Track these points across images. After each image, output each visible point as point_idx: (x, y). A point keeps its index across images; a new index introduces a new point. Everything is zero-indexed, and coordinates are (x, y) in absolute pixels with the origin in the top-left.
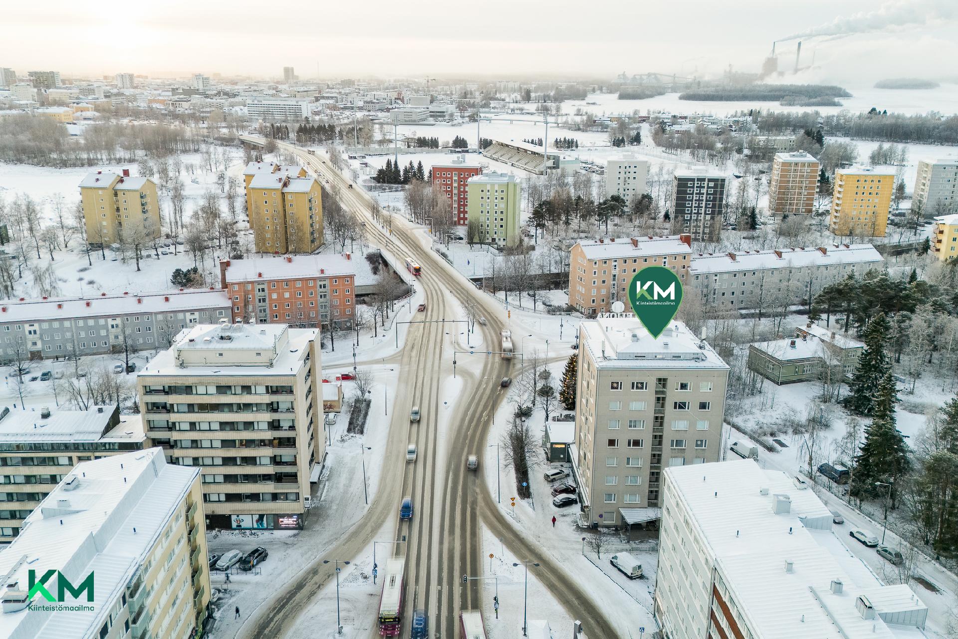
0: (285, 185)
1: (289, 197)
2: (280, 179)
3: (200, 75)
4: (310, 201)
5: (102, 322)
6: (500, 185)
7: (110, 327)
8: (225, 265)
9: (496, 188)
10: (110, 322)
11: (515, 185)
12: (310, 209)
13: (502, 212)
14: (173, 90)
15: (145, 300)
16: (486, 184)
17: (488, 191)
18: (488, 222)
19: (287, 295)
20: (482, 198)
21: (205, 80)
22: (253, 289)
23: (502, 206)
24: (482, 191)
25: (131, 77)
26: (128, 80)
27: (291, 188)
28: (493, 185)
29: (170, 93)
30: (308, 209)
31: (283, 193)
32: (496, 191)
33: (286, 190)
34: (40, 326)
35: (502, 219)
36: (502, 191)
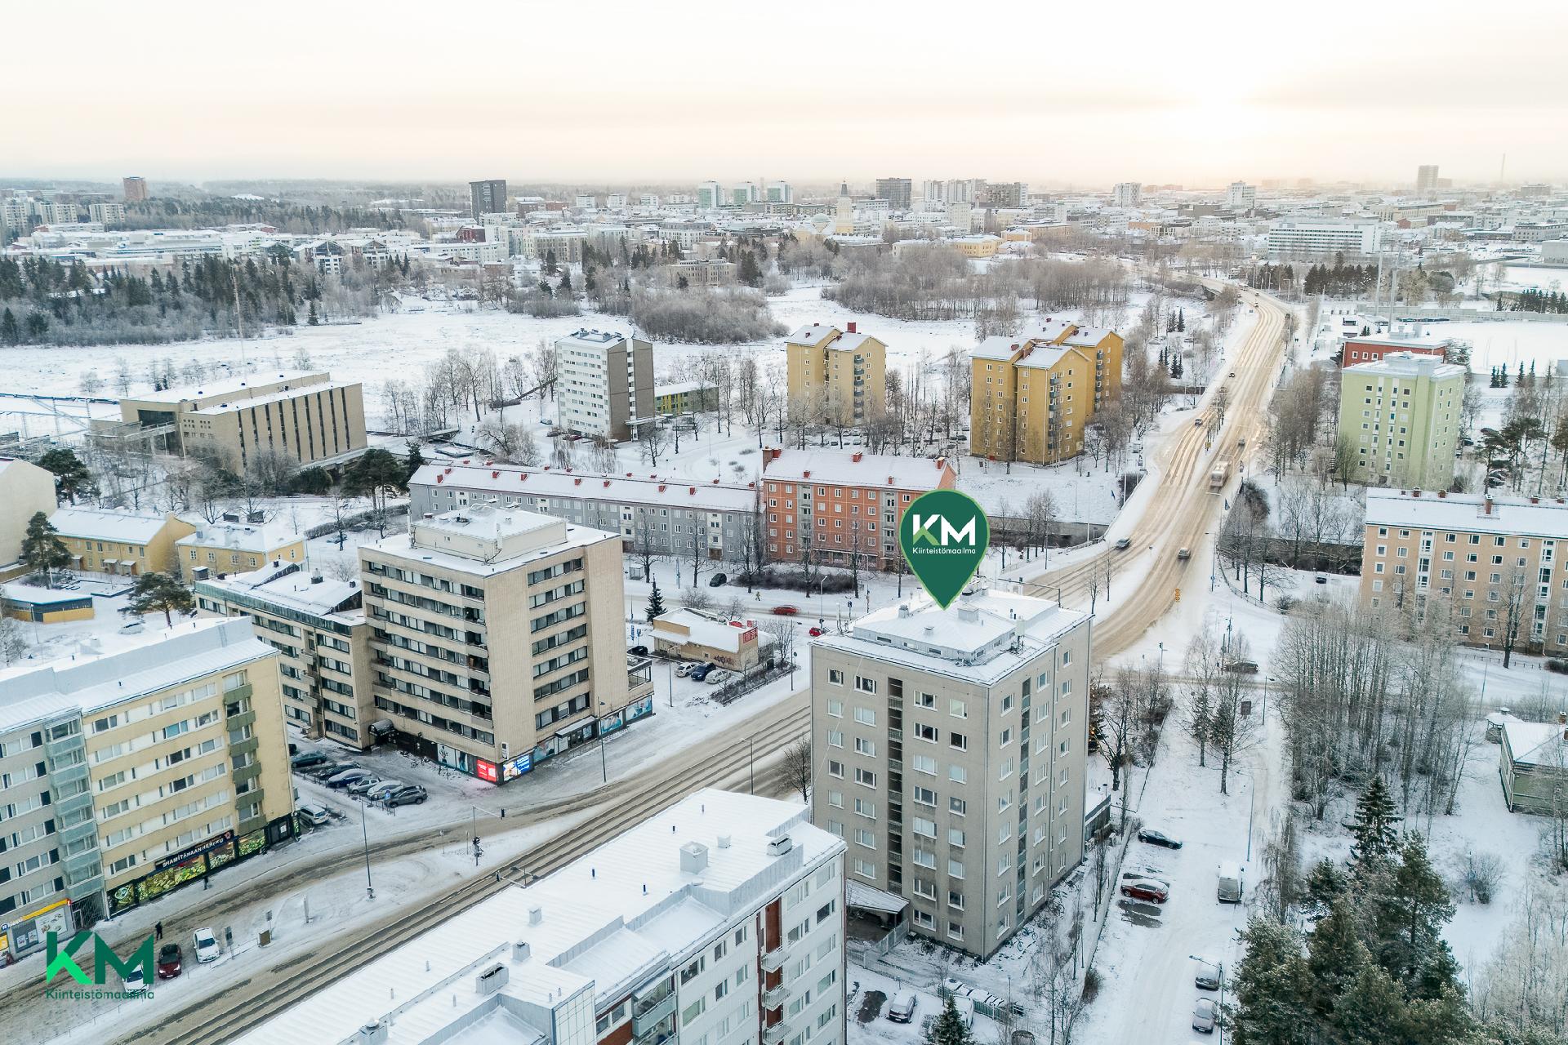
0: (1022, 356)
1: (1023, 374)
2: (1014, 347)
3: (1241, 183)
4: (1052, 382)
5: (614, 508)
6: (1401, 379)
7: (622, 517)
8: (771, 455)
9: (1396, 384)
10: (622, 510)
11: (1431, 383)
12: (1051, 396)
13: (1403, 431)
14: (1181, 207)
15: (669, 489)
16: (1376, 376)
17: (1380, 389)
18: (1374, 445)
19: (838, 508)
20: (1368, 401)
21: (1248, 192)
22: (795, 493)
23: (1404, 417)
24: (1369, 388)
25: (1136, 188)
26: (1130, 192)
27: (1028, 361)
28: (1388, 378)
29: (1175, 213)
30: (1046, 394)
31: (1016, 369)
32: (1395, 391)
33: (1021, 363)
34: (551, 502)
35: (1402, 443)
36: (1407, 392)
